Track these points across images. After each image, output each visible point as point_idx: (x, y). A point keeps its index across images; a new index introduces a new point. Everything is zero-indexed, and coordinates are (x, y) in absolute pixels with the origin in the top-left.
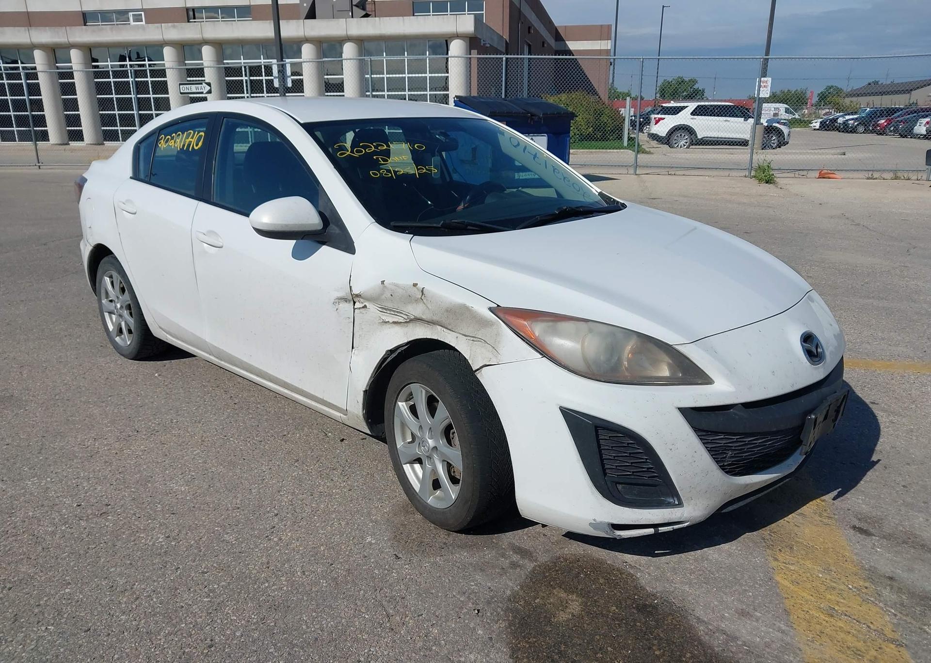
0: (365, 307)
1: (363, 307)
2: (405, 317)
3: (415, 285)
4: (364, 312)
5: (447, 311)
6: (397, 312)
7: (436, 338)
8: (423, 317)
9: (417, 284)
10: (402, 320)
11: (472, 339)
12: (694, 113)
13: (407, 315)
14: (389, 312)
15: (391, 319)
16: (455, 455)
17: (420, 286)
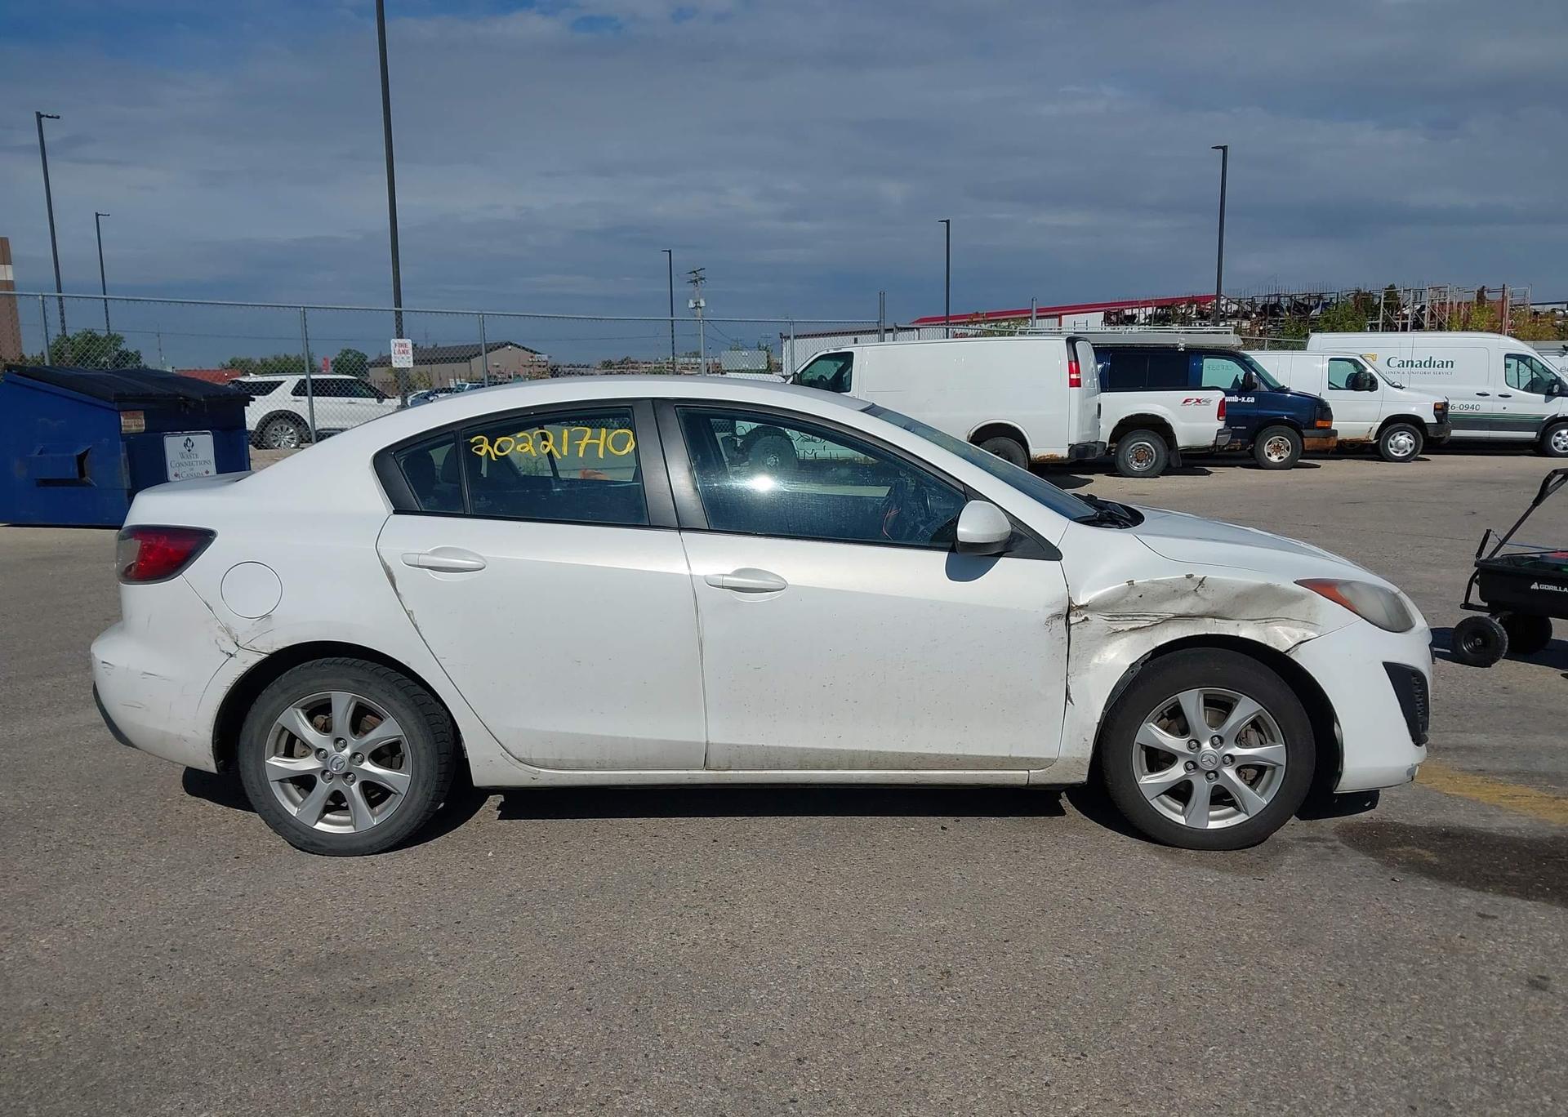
0: (1086, 619)
1: (1083, 621)
2: (1151, 619)
3: (1189, 577)
4: (1083, 626)
5: (1237, 597)
6: (1139, 616)
7: (1204, 633)
8: (1192, 612)
9: (1192, 576)
10: (1147, 624)
11: (1264, 621)
12: (299, 391)
13: (1156, 616)
14: (1122, 619)
15: (1126, 627)
16: (1273, 752)
17: (1198, 576)
